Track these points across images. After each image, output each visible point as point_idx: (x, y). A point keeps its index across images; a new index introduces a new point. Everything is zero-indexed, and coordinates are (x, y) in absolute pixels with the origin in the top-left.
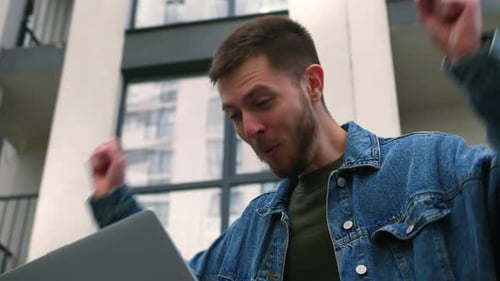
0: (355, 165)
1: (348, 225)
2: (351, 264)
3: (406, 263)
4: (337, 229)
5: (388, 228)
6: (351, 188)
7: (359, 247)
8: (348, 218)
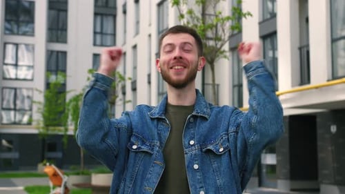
0: (200, 115)
1: (192, 142)
2: (191, 163)
3: (216, 165)
4: (187, 143)
5: (210, 147)
6: (196, 124)
7: (195, 154)
8: (192, 139)
